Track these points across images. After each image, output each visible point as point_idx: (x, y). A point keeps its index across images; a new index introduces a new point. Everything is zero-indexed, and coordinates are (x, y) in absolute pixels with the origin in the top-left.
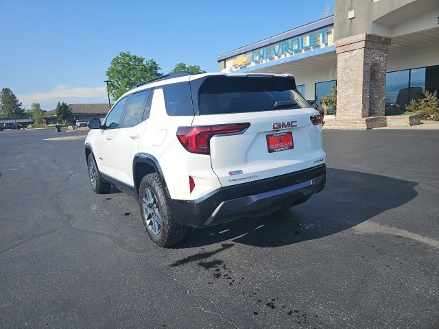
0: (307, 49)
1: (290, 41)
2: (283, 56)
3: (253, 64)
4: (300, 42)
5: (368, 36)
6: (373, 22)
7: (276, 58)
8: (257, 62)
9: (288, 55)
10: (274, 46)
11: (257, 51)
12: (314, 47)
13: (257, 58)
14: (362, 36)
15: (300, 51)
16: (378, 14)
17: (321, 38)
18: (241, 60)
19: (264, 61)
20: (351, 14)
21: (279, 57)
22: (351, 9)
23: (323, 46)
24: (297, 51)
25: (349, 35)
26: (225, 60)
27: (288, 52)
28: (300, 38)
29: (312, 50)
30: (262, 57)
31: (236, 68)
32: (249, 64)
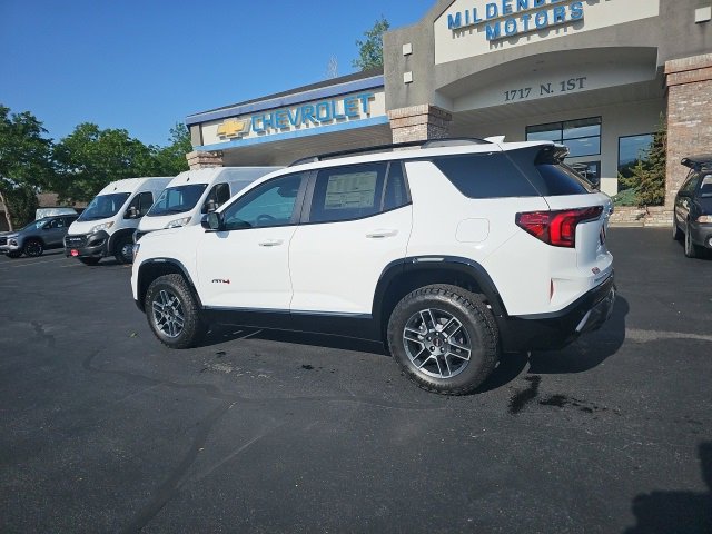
0: (341, 118)
1: (314, 105)
2: (303, 126)
3: (253, 135)
4: (331, 108)
5: (431, 108)
6: (437, 91)
7: (293, 128)
8: (260, 132)
9: (312, 125)
10: (289, 109)
11: (261, 114)
12: (350, 117)
13: (261, 125)
14: (424, 108)
15: (331, 121)
16: (443, 81)
17: (361, 106)
18: (232, 126)
19: (273, 132)
20: (408, 77)
21: (298, 127)
22: (407, 70)
23: (363, 116)
24: (325, 121)
25: (407, 105)
26: (200, 124)
27: (312, 121)
28: (330, 102)
29: (348, 120)
30: (268, 124)
31: (222, 138)
32: (247, 134)
